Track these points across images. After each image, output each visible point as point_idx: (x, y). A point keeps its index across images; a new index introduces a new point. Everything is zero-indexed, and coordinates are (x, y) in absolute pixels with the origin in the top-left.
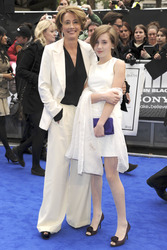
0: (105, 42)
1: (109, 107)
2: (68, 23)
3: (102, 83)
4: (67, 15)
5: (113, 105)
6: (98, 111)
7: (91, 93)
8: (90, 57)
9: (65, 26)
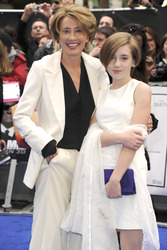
0: (124, 58)
1: (127, 153)
2: (67, 31)
3: (116, 116)
4: (66, 19)
5: (134, 150)
6: (111, 158)
7: (100, 131)
8: (99, 78)
9: (63, 36)
